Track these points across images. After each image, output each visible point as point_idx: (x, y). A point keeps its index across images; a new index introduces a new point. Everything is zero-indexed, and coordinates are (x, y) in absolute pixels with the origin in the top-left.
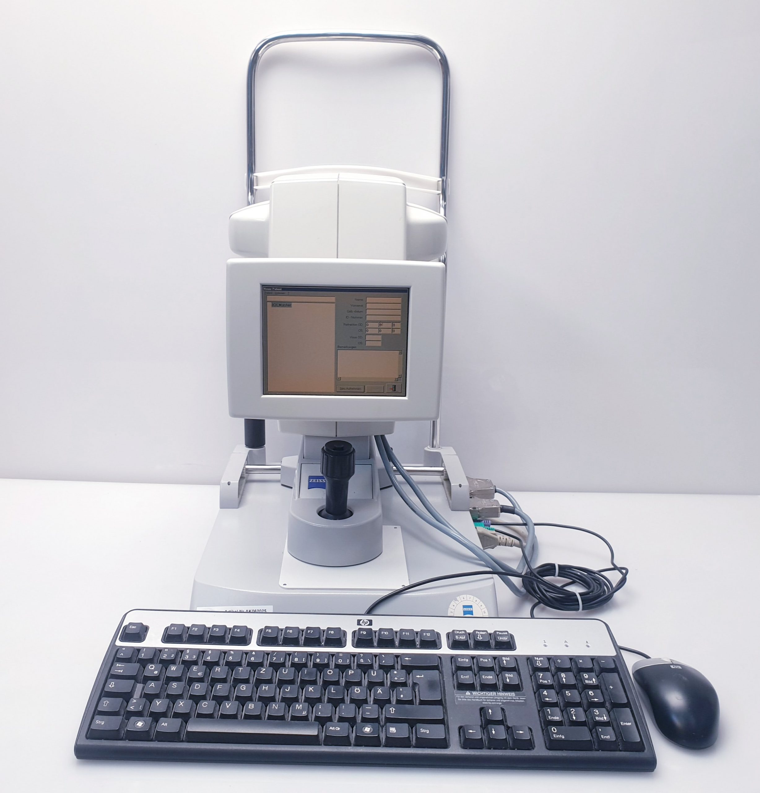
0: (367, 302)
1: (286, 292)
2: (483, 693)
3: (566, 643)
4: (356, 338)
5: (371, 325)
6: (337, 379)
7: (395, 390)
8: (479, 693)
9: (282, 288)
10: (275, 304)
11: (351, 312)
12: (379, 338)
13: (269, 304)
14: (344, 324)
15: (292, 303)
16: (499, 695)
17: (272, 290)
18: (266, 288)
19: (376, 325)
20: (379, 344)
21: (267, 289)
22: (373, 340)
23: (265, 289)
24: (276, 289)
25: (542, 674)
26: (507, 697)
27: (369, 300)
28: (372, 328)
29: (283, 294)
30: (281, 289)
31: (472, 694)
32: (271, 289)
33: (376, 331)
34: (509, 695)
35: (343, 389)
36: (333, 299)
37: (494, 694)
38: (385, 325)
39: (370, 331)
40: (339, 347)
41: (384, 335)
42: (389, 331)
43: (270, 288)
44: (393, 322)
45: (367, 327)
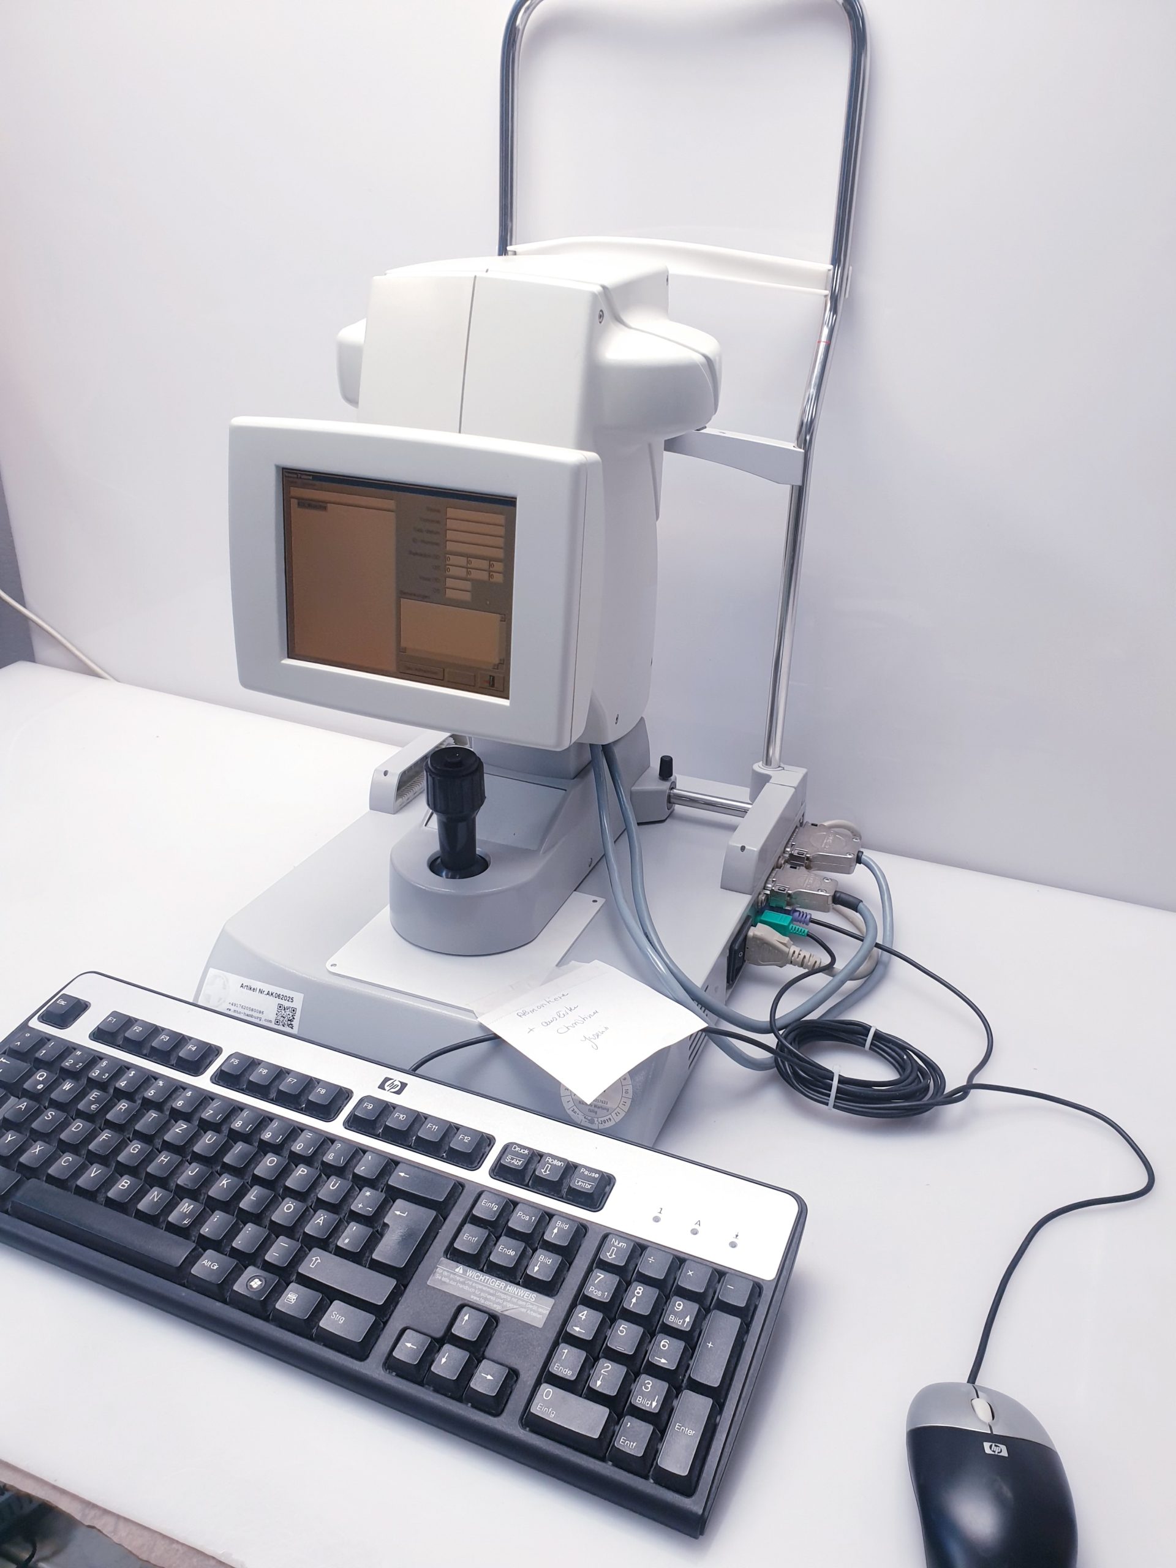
0: (448, 517)
1: (317, 483)
2: (483, 1278)
3: (697, 1227)
4: (429, 580)
5: (454, 560)
6: (401, 650)
7: (493, 685)
8: (477, 1276)
9: (313, 475)
10: (304, 503)
11: (420, 531)
12: (468, 585)
13: (294, 502)
14: (411, 553)
15: (329, 505)
16: (508, 1290)
17: (297, 478)
18: (289, 473)
19: (462, 561)
20: (467, 597)
21: (290, 475)
22: (458, 589)
23: (287, 474)
24: (303, 477)
25: (602, 1276)
26: (519, 1299)
27: (451, 512)
28: (456, 567)
29: (312, 487)
30: (311, 478)
31: (465, 1272)
32: (296, 476)
33: (462, 572)
34: (525, 1297)
35: (409, 668)
36: (391, 504)
37: (501, 1285)
38: (475, 563)
39: (454, 571)
40: (402, 594)
41: (476, 583)
42: (484, 576)
43: (296, 473)
44: (491, 559)
45: (447, 562)
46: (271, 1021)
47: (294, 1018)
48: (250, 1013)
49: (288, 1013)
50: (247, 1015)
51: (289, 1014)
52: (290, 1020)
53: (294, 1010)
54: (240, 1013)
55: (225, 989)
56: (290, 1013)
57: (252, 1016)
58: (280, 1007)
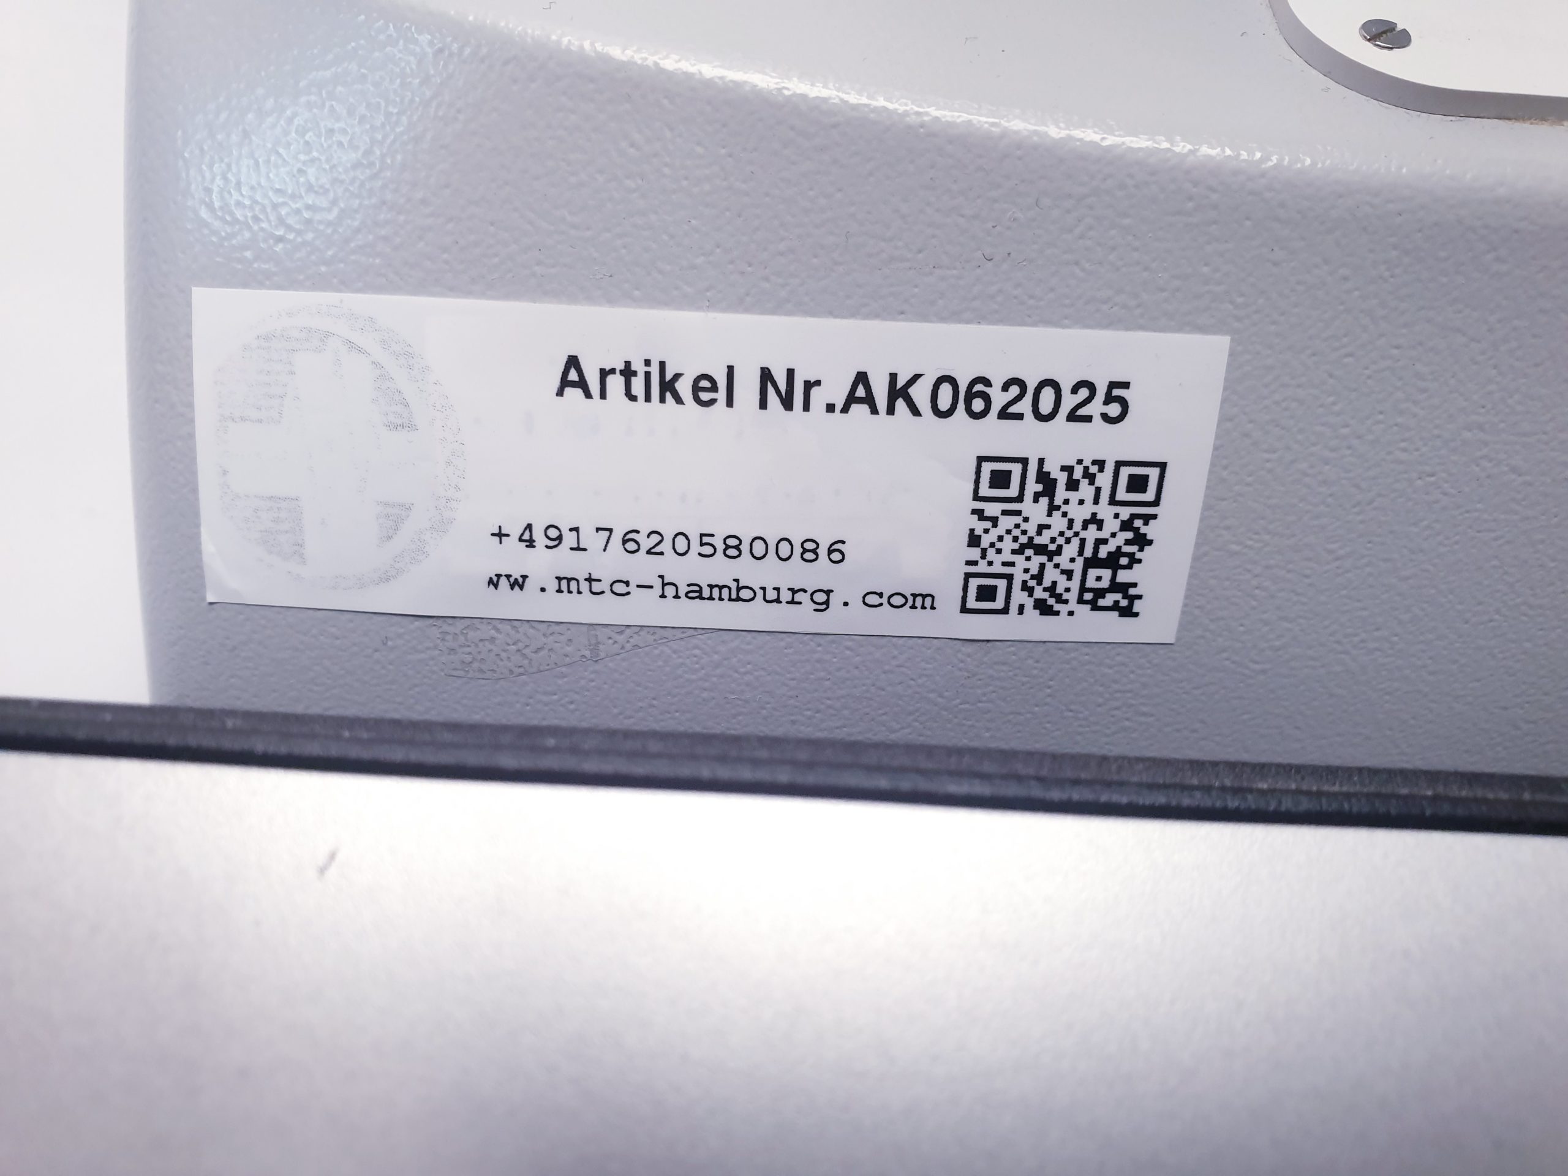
46: (923, 600)
47: (1142, 541)
48: (720, 570)
49: (1080, 514)
50: (696, 593)
51: (1095, 521)
52: (1112, 562)
53: (1138, 484)
54: (620, 588)
55: (405, 425)
56: (1105, 511)
57: (737, 593)
58: (1000, 479)
